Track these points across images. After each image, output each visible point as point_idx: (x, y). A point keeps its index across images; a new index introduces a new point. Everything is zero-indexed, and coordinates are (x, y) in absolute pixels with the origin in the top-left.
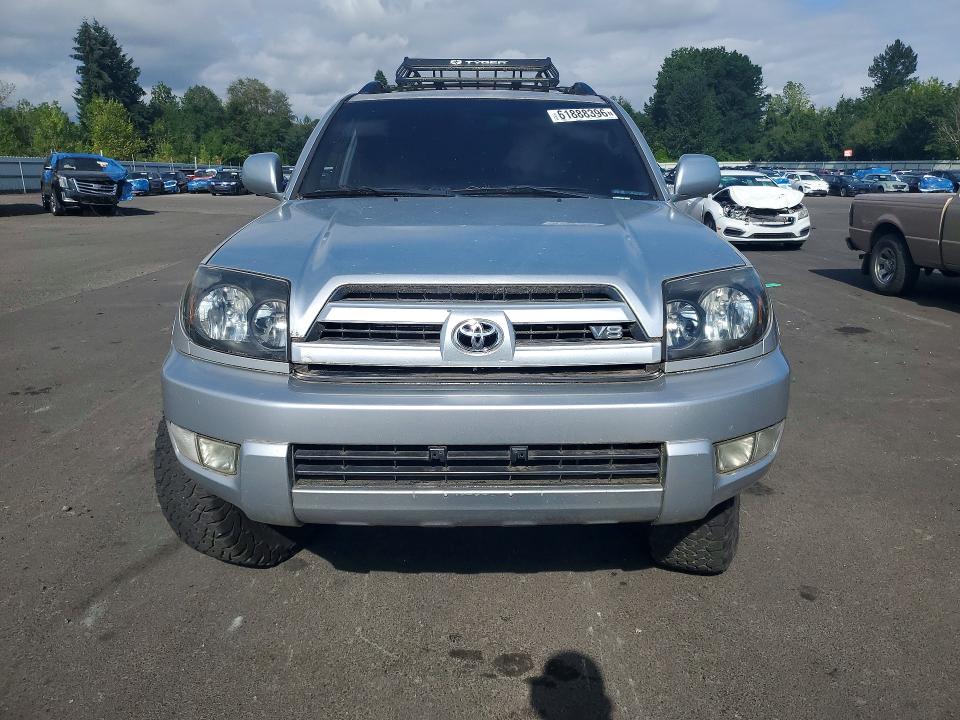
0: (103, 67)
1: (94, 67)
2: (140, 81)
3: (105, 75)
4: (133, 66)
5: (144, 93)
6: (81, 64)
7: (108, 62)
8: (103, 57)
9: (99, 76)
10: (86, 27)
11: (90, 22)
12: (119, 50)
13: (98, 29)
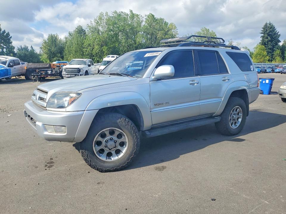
0: (269, 35)
1: (266, 35)
2: (280, 39)
3: (269, 37)
4: (279, 34)
5: (280, 42)
6: (263, 35)
7: (271, 33)
8: (269, 32)
9: (267, 38)
10: (266, 24)
11: (268, 22)
12: (275, 29)
13: (270, 24)
